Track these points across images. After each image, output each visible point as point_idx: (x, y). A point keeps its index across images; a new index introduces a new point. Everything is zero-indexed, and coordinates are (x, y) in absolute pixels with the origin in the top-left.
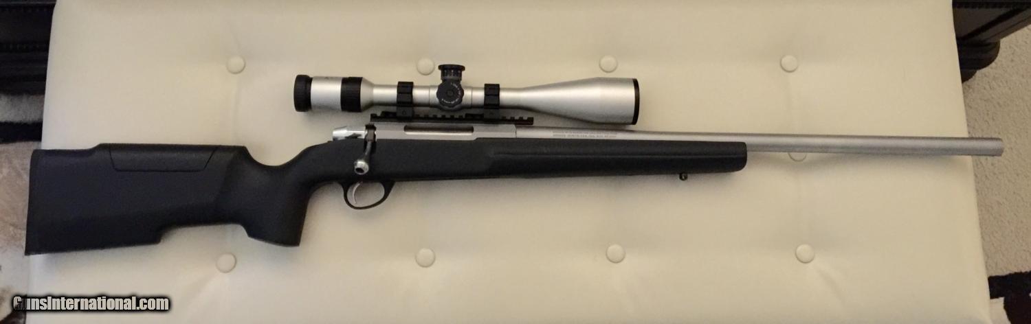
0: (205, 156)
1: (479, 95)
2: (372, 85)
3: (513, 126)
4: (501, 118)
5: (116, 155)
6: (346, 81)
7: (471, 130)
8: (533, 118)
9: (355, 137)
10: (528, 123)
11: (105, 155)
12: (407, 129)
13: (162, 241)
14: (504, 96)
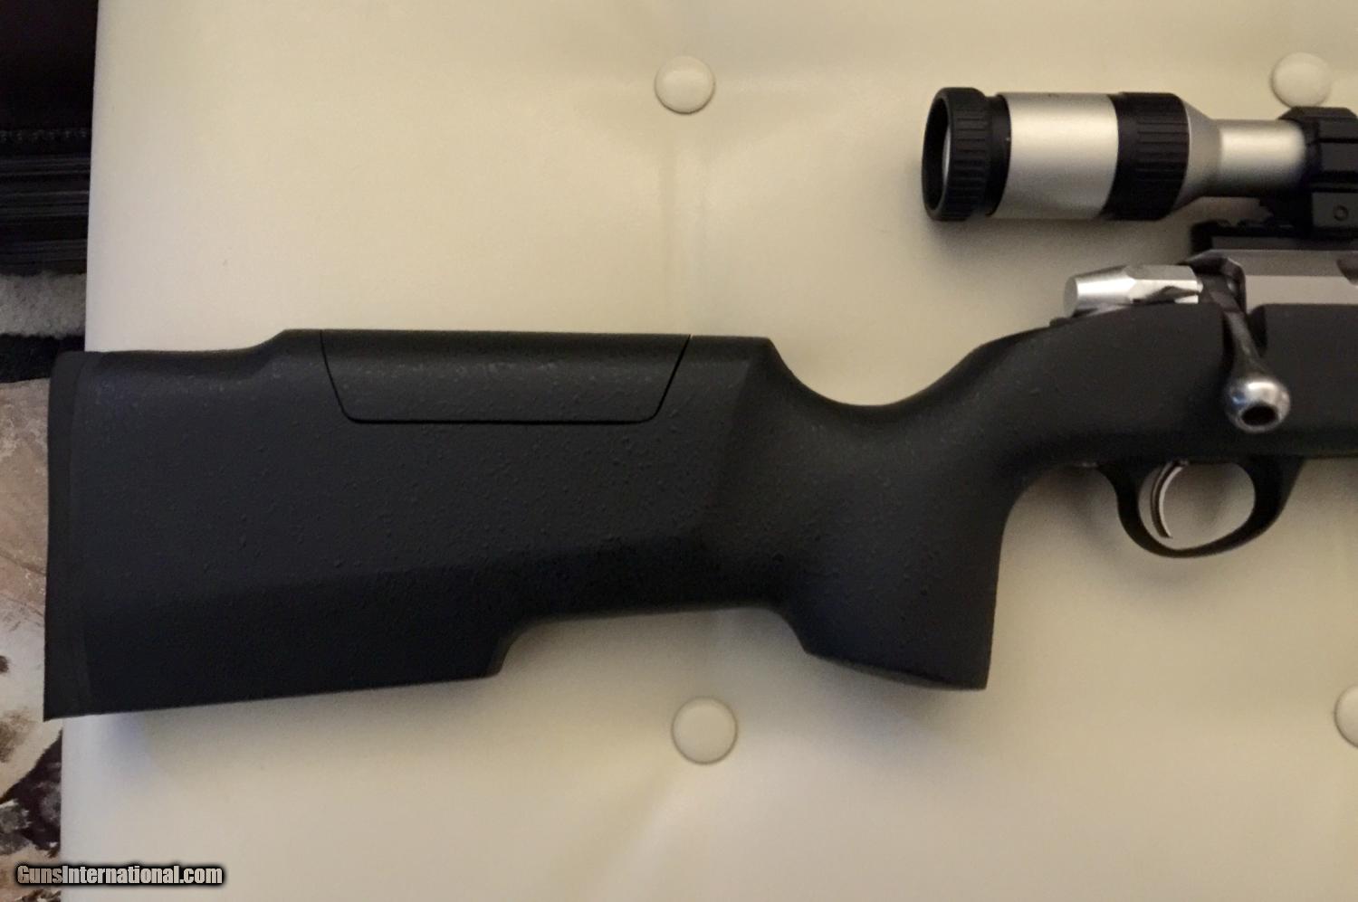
0: (654, 373)
5: (346, 369)
6: (1127, 106)
9: (1165, 298)
11: (310, 369)
13: (504, 667)
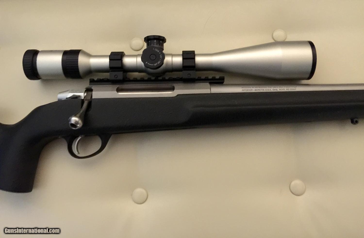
1: (178, 60)
2: (89, 56)
3: (208, 84)
4: (197, 78)
6: (66, 53)
7: (173, 89)
8: (224, 77)
9: (75, 98)
10: (220, 82)
12: (118, 90)
14: (199, 60)
